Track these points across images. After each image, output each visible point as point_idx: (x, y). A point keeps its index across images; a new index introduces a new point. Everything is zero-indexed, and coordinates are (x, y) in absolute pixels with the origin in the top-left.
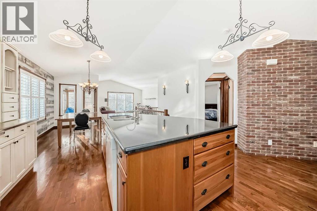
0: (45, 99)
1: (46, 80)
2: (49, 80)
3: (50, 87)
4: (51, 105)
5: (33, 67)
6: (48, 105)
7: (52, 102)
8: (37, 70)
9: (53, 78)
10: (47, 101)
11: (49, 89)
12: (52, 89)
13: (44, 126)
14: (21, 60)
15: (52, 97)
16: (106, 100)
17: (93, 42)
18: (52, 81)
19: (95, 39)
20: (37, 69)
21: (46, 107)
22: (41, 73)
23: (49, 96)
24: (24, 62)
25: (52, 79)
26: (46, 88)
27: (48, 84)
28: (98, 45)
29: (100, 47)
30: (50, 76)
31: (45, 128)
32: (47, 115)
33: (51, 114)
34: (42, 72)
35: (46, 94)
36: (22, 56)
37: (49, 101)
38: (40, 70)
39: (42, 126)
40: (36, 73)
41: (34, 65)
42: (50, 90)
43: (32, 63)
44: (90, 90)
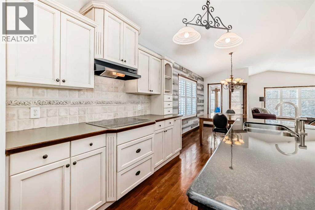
0: (196, 99)
1: (197, 82)
2: (199, 82)
3: (200, 88)
4: (201, 104)
5: (187, 73)
6: (199, 104)
7: (202, 101)
8: (190, 75)
9: (202, 79)
10: (198, 101)
11: (199, 90)
12: (202, 90)
13: (196, 122)
14: (179, 69)
15: (202, 97)
16: (261, 99)
17: (216, 26)
18: (202, 82)
19: (219, 22)
20: (190, 73)
21: (197, 106)
22: (193, 77)
23: (199, 96)
24: (181, 70)
25: (202, 81)
26: (197, 89)
27: (199, 85)
28: (224, 27)
29: (226, 28)
30: (201, 78)
31: (196, 124)
32: (198, 112)
33: (201, 112)
34: (193, 75)
35: (197, 95)
36: (180, 66)
37: (200, 100)
38: (193, 74)
39: (194, 122)
40: (190, 78)
41: (188, 71)
42: (201, 90)
43: (187, 70)
44: (232, 87)
